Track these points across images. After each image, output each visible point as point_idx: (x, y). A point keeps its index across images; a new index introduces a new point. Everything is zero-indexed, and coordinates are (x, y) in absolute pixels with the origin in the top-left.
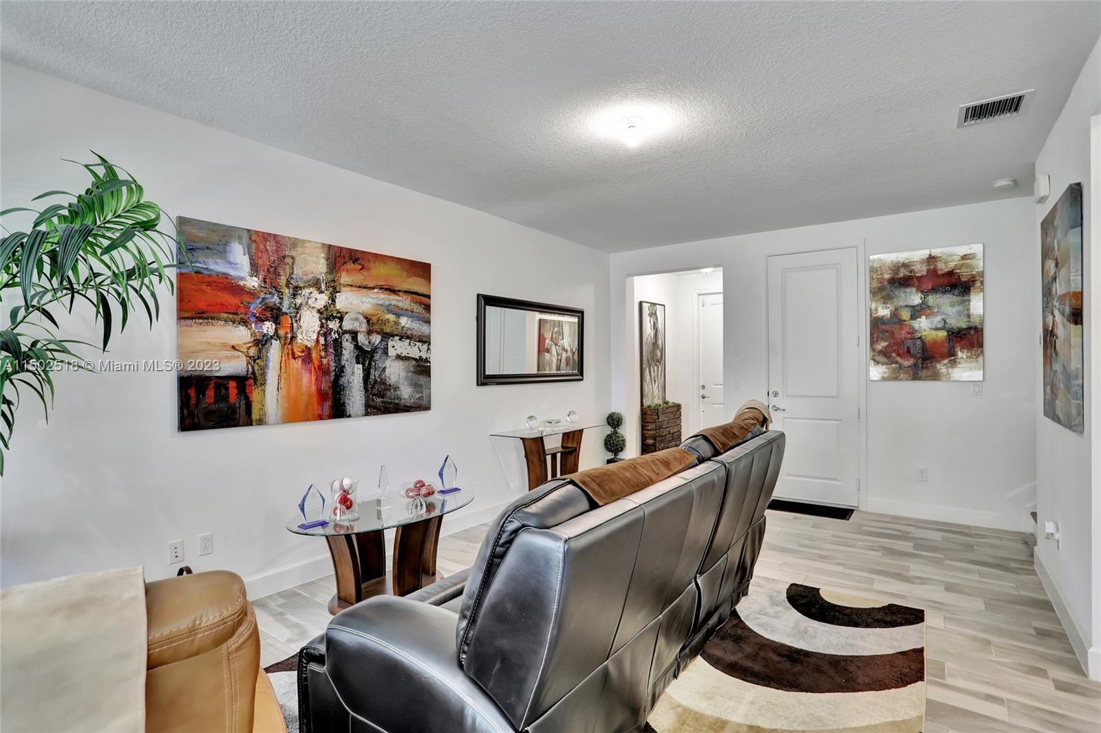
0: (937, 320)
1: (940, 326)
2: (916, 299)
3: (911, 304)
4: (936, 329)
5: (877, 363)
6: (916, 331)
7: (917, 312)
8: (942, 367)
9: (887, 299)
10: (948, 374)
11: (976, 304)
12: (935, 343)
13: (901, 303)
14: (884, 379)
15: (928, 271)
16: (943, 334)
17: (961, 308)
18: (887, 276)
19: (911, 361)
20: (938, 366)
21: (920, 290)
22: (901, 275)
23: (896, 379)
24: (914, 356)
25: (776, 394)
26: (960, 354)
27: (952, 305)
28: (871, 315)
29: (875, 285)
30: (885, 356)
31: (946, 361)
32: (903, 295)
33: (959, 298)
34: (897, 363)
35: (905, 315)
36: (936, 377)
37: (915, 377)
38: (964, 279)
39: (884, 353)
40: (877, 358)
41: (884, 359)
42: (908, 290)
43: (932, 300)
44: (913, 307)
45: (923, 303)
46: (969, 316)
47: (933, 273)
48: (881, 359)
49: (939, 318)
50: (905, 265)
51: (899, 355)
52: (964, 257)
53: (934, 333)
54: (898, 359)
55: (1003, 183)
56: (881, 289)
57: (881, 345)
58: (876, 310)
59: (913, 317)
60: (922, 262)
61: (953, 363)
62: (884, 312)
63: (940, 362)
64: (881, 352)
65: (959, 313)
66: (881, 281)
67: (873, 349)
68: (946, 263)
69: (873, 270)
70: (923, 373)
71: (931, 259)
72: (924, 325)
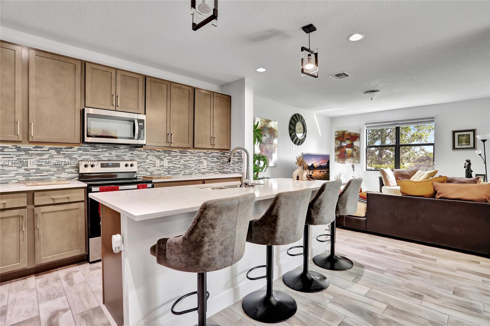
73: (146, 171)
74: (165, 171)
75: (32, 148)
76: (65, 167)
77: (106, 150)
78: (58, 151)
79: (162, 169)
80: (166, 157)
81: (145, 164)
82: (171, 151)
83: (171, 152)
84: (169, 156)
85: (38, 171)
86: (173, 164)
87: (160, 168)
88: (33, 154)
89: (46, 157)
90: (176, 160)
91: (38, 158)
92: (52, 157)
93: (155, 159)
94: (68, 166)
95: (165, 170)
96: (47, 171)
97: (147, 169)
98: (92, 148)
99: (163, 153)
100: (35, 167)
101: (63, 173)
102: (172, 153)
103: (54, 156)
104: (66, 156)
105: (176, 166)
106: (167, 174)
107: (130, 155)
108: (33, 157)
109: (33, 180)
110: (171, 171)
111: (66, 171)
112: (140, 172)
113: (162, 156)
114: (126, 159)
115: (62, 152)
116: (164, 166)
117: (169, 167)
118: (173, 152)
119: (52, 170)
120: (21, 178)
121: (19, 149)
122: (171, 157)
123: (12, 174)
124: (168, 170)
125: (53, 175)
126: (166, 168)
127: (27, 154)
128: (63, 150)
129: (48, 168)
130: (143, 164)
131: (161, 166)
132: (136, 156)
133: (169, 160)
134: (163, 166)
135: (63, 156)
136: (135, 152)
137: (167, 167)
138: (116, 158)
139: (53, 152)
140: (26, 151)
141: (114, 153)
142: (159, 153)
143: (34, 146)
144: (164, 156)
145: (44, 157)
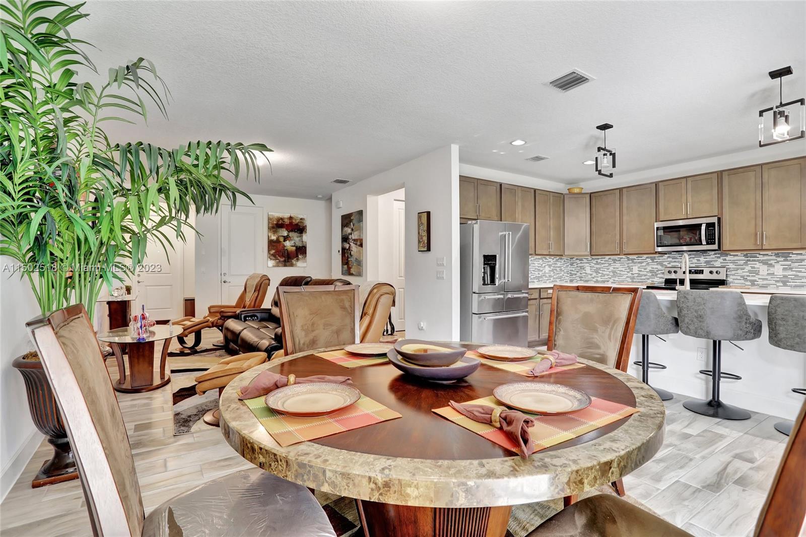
0: (292, 243)
1: (293, 245)
2: (285, 233)
3: (283, 235)
4: (292, 246)
5: (271, 259)
6: (285, 246)
7: (286, 238)
8: (294, 261)
9: (275, 232)
10: (296, 264)
11: (306, 237)
12: (292, 252)
13: (280, 235)
14: (274, 266)
15: (290, 222)
16: (294, 248)
17: (299, 238)
18: (275, 222)
19: (284, 259)
20: (293, 261)
21: (287, 230)
22: (280, 223)
23: (278, 266)
24: (285, 257)
25: (225, 274)
26: (300, 256)
27: (297, 237)
28: (268, 238)
29: (270, 225)
30: (274, 256)
31: (295, 259)
32: (281, 231)
33: (300, 235)
34: (278, 259)
35: (282, 239)
36: (292, 265)
37: (285, 266)
38: (301, 227)
39: (274, 255)
40: (271, 257)
41: (274, 258)
42: (283, 229)
43: (291, 234)
44: (284, 237)
45: (288, 235)
46: (302, 242)
47: (291, 223)
48: (272, 257)
49: (293, 242)
50: (282, 219)
51: (280, 257)
52: (301, 219)
53: (292, 247)
54: (279, 258)
55: (320, 196)
56: (273, 228)
57: (273, 252)
58: (271, 236)
59: (284, 241)
60: (288, 218)
61: (298, 260)
62: (274, 238)
63: (293, 259)
64: (272, 255)
65: (300, 240)
66: (273, 224)
67: (270, 254)
68: (296, 220)
69: (269, 219)
70: (288, 264)
71: (291, 218)
72: (288, 244)
73: (746, 280)
74: (777, 281)
75: (635, 258)
76: (657, 273)
77: (693, 256)
78: (653, 259)
79: (771, 278)
80: (780, 262)
81: (744, 271)
82: (789, 253)
83: (790, 255)
84: (787, 260)
85: (639, 275)
86: (794, 272)
87: (769, 277)
88: (636, 262)
89: (644, 264)
90: (799, 267)
91: (639, 265)
92: (648, 264)
93: (758, 265)
94: (660, 272)
95: (778, 279)
96: (645, 275)
97: (745, 277)
98: (680, 255)
99: (774, 257)
100: (637, 272)
101: (656, 278)
102: (791, 257)
103: (650, 264)
104: (659, 263)
105: (800, 274)
106: (782, 285)
107: (722, 261)
108: (636, 265)
109: (636, 282)
110: (790, 282)
111: (658, 276)
112: (735, 281)
113: (772, 261)
114: (717, 266)
115: (655, 260)
116: (775, 274)
117: (785, 276)
118: (795, 255)
119: (649, 275)
120: (629, 279)
121: (628, 259)
122: (790, 262)
123: (624, 277)
124: (784, 279)
125: (648, 279)
126: (778, 276)
127: (633, 262)
128: (656, 258)
129: (645, 273)
130: (740, 271)
131: (768, 274)
132: (730, 262)
133: (787, 267)
134: (773, 274)
135: (656, 264)
136: (728, 258)
137: (782, 276)
138: (705, 264)
139: (649, 260)
140: (633, 260)
141: (702, 259)
142: (766, 258)
143: (637, 256)
144: (776, 261)
145: (643, 264)
